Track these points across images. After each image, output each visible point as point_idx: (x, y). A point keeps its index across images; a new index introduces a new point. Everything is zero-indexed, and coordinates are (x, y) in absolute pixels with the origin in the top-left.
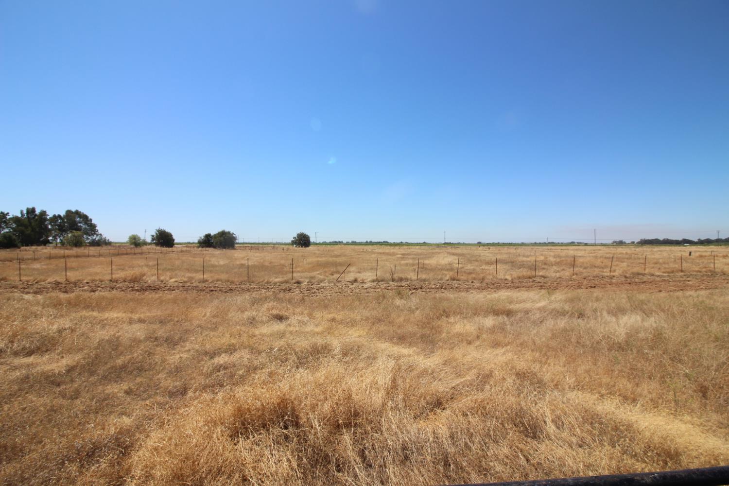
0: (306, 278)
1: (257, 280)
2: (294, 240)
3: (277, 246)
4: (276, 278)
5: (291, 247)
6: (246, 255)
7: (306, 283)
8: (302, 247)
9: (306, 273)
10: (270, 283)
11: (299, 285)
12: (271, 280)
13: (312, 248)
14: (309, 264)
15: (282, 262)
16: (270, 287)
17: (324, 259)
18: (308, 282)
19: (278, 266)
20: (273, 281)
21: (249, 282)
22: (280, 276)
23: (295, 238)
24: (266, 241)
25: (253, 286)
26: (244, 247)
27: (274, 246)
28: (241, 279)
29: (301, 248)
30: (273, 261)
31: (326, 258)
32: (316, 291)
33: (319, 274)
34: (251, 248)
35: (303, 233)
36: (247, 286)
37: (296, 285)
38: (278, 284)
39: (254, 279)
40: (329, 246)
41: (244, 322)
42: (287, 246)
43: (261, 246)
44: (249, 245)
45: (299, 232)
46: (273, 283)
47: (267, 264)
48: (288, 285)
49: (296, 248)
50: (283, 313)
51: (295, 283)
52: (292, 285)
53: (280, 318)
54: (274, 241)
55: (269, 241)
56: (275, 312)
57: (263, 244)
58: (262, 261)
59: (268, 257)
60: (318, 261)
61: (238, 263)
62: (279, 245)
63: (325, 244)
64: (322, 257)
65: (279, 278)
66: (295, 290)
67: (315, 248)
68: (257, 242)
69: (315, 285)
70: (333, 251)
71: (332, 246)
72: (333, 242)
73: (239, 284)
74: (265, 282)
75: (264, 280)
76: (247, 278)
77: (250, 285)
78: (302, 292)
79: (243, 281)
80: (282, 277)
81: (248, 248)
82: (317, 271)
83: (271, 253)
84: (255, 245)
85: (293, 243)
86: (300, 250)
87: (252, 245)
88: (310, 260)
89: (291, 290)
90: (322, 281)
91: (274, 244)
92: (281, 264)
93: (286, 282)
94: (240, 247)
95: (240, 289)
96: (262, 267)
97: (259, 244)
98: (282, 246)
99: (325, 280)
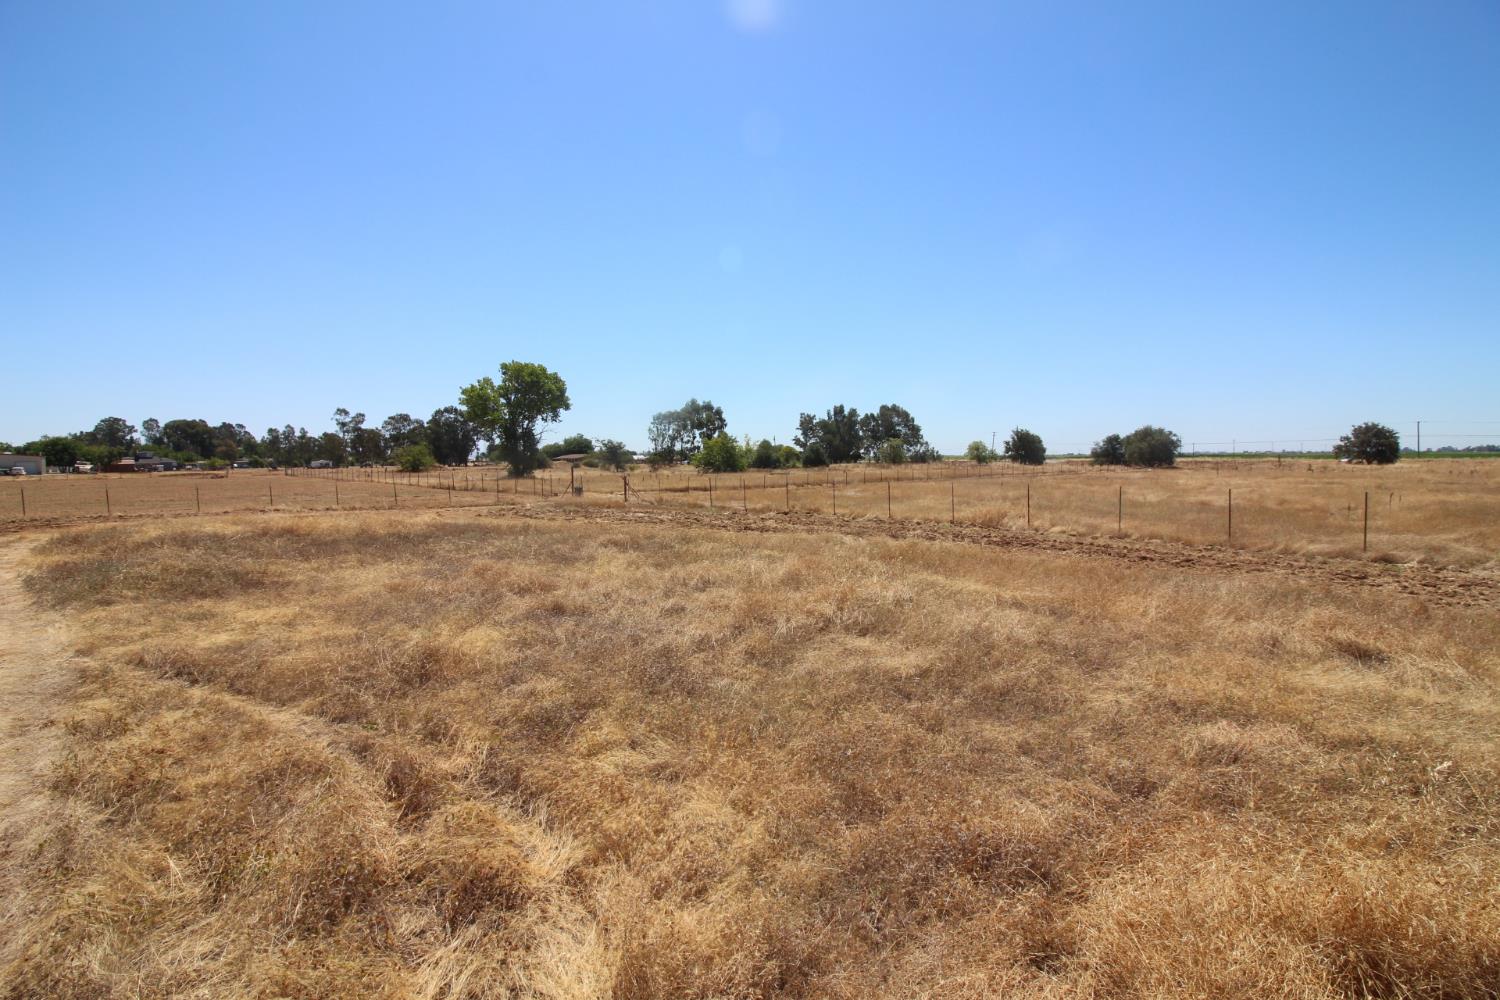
0: (1415, 549)
1: (1256, 544)
2: (1342, 444)
3: (1289, 459)
4: (1312, 542)
5: (1332, 463)
6: (1206, 481)
7: (1414, 564)
8: (1369, 463)
9: (1410, 536)
10: (1294, 553)
11: (1389, 565)
12: (1296, 546)
13: (1406, 465)
14: (1412, 509)
15: (1319, 501)
16: (1295, 564)
17: (1460, 497)
18: (1420, 562)
19: (1305, 510)
20: (1301, 548)
21: (1232, 546)
22: (1324, 538)
23: (1347, 438)
24: (1252, 449)
25: (1245, 556)
26: (1196, 462)
27: (1282, 460)
28: (1211, 538)
29: (1369, 467)
30: (1288, 497)
31: (1473, 495)
32: (1460, 590)
33: (1457, 540)
34: (1217, 467)
35: (1375, 426)
36: (1227, 555)
37: (1379, 566)
38: (1320, 558)
39: (1245, 541)
40: (1467, 459)
42: (1320, 461)
43: (1240, 460)
44: (1210, 459)
45: (1360, 422)
46: (1304, 555)
47: (1271, 504)
48: (1351, 564)
49: (1350, 466)
50: (1369, 642)
51: (1375, 560)
52: (1365, 565)
53: (1362, 655)
54: (1278, 449)
55: (1262, 449)
56: (1342, 635)
57: (1246, 455)
58: (1255, 496)
59: (1272, 488)
60: (1444, 503)
61: (1192, 499)
62: (1293, 457)
63: (1448, 453)
64: (1452, 492)
65: (1320, 542)
66: (1379, 581)
67: (1417, 465)
68: (1230, 451)
69: (1451, 574)
70: (1487, 474)
71: (1479, 459)
72: (1480, 449)
73: (1207, 550)
74: (1278, 548)
75: (1275, 544)
76: (1226, 537)
77: (1237, 554)
78: (1406, 587)
79: (1215, 544)
80: (1331, 542)
81: (1208, 465)
82: (1453, 531)
83: (1276, 478)
84: (1225, 459)
85: (1339, 452)
86: (1366, 470)
87: (1219, 459)
88: (1411, 499)
89: (1364, 578)
90: (1473, 563)
91: (1279, 456)
92: (1314, 508)
93: (1346, 555)
94: (1187, 463)
95: (1211, 562)
96: (1262, 512)
97: (1233, 455)
98: (1304, 461)
99: (1488, 560)
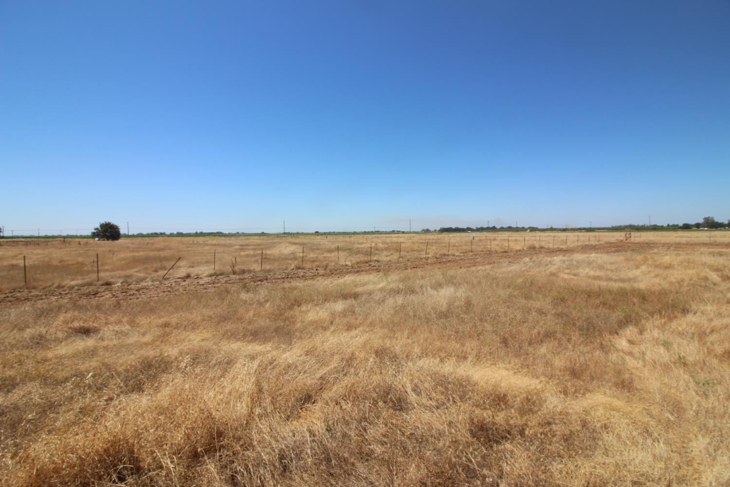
0: (119, 277)
1: (41, 285)
2: (95, 231)
3: (70, 239)
4: (73, 280)
5: (91, 241)
6: (19, 252)
7: (119, 284)
8: (108, 240)
9: (118, 272)
10: (64, 287)
11: (109, 286)
12: (65, 283)
13: (123, 241)
14: (121, 260)
15: (80, 259)
16: (63, 292)
17: (141, 254)
18: (122, 283)
19: (73, 264)
20: (67, 284)
21: (28, 288)
22: (79, 277)
23: (97, 229)
24: (50, 234)
25: (35, 292)
26: (13, 242)
27: (65, 240)
28: (13, 285)
29: (107, 242)
30: (65, 258)
31: (146, 252)
32: (136, 292)
33: (137, 272)
34: (27, 244)
35: (109, 223)
36: (25, 293)
37: (104, 287)
38: (77, 288)
39: (35, 284)
40: (147, 238)
41: (25, 343)
42: (85, 239)
43: (42, 240)
44: (23, 240)
45: (103, 221)
46: (68, 287)
47: (55, 263)
48: (91, 288)
49: (99, 242)
50: (90, 324)
51: (102, 285)
52: (98, 288)
53: (86, 332)
54: (64, 234)
55: (56, 234)
56: (76, 324)
57: (47, 237)
58: (46, 259)
59: (57, 254)
60: (134, 256)
61: (6, 263)
62: (72, 238)
63: (141, 235)
64: (138, 252)
65: (77, 279)
66: (103, 294)
67: (127, 241)
68: (36, 234)
69: (133, 286)
70: (153, 244)
71: (150, 238)
72: (152, 234)
73: (10, 292)
74: (55, 286)
75: (53, 284)
76: (23, 284)
77: (30, 292)
78: (114, 295)
79: (16, 288)
80: (83, 279)
81: (21, 243)
82: (135, 268)
83: (61, 248)
84: (33, 239)
85: (94, 235)
86: (105, 243)
87: (29, 240)
88: (122, 255)
89: (97, 294)
90: (143, 280)
91: (64, 237)
92: (78, 263)
93: (89, 284)
94: (7, 242)
95: (12, 299)
96: (47, 267)
97: (39, 237)
98: (77, 240)
99: (147, 278)
